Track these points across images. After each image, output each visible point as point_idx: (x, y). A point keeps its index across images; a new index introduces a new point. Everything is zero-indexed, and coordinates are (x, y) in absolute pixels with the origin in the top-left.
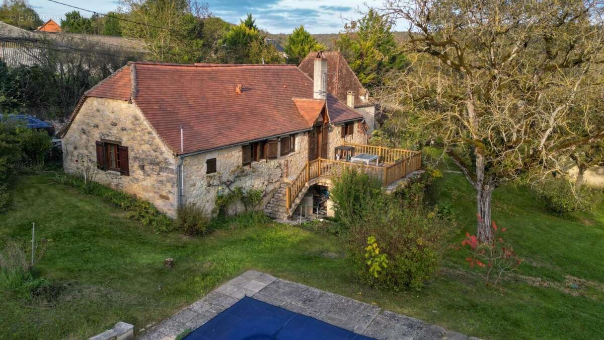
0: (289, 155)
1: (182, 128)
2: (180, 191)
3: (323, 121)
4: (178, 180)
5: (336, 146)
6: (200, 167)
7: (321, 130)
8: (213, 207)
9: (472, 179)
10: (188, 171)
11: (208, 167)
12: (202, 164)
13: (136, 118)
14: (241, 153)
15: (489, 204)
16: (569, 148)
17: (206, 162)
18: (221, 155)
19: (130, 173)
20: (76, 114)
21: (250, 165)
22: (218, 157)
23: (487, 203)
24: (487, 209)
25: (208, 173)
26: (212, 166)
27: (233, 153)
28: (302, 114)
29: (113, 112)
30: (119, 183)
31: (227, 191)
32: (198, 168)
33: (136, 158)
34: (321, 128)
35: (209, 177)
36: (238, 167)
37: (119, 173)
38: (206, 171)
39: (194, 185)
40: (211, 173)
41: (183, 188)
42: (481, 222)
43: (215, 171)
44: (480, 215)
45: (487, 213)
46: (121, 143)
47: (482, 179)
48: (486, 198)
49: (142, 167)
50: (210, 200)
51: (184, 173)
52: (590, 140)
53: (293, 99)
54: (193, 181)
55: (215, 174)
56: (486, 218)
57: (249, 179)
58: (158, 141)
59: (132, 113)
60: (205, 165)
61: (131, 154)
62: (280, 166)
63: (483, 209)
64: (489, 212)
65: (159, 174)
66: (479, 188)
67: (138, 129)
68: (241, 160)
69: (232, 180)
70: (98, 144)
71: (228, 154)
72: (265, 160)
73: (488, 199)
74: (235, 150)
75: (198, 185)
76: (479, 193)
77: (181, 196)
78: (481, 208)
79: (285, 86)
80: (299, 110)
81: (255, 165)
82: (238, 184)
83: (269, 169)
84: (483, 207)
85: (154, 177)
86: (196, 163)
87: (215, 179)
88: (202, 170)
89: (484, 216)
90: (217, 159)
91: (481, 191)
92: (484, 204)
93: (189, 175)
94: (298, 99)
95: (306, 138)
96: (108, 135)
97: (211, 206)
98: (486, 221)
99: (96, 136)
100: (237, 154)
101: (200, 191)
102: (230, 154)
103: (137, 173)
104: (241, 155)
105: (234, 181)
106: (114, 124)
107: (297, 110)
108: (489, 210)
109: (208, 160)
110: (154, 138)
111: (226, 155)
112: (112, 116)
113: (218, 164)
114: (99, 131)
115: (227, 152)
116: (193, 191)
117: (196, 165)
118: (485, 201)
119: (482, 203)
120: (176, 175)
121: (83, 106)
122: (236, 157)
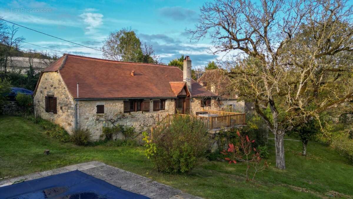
0: (160, 111)
1: (78, 83)
2: (76, 120)
3: (186, 95)
4: (75, 114)
5: (197, 111)
6: (92, 108)
7: (185, 100)
8: (101, 134)
9: (271, 128)
10: (83, 110)
11: (97, 109)
12: (93, 107)
13: (60, 81)
14: (123, 105)
15: (282, 144)
16: (333, 106)
17: (96, 106)
18: (107, 103)
19: (57, 113)
20: (39, 83)
21: (130, 113)
22: (105, 104)
23: (281, 143)
24: (280, 147)
25: (97, 113)
26: (100, 109)
27: (117, 104)
28: (173, 90)
29: (51, 79)
30: (53, 119)
31: (112, 125)
32: (90, 109)
33: (59, 103)
34: (185, 99)
35: (99, 115)
36: (121, 113)
37: (53, 113)
38: (96, 111)
39: (88, 119)
40: (100, 113)
41: (78, 118)
42: (277, 155)
43: (103, 112)
44: (276, 151)
45: (281, 149)
46: (54, 95)
47: (277, 127)
48: (280, 139)
49: (61, 108)
50: (99, 129)
51: (79, 110)
52: (346, 100)
53: (170, 83)
54: (87, 116)
55: (103, 114)
56: (280, 152)
57: (129, 121)
58: (68, 92)
59: (58, 78)
60: (96, 108)
61: (58, 101)
62: (152, 117)
63: (278, 147)
64: (282, 149)
65: (67, 111)
66: (275, 133)
67: (60, 87)
68: (122, 110)
69: (115, 119)
70: (46, 97)
71: (112, 104)
72: (141, 112)
73: (281, 140)
74: (118, 103)
75: (91, 119)
76: (275, 136)
77: (77, 123)
78: (277, 146)
79: (166, 76)
80: (172, 88)
81: (133, 113)
82: (121, 123)
83: (144, 118)
84: (278, 145)
85: (66, 113)
86: (89, 106)
87: (102, 117)
88: (93, 111)
89: (279, 151)
90: (104, 106)
91: (276, 135)
92: (279, 144)
93: (84, 112)
94: (172, 82)
95: (173, 103)
96: (50, 92)
97: (100, 133)
98: (280, 155)
99: (46, 93)
100: (120, 105)
101: (91, 123)
102: (114, 104)
103: (60, 112)
104: (123, 106)
105: (117, 121)
106: (52, 86)
107: (171, 88)
108: (282, 147)
109: (97, 105)
110: (66, 91)
111: (111, 104)
112: (51, 81)
113: (105, 109)
114: (47, 91)
115: (112, 103)
116: (87, 122)
117: (89, 107)
118: (279, 141)
119: (277, 143)
120: (74, 111)
121: (42, 78)
122: (119, 107)
